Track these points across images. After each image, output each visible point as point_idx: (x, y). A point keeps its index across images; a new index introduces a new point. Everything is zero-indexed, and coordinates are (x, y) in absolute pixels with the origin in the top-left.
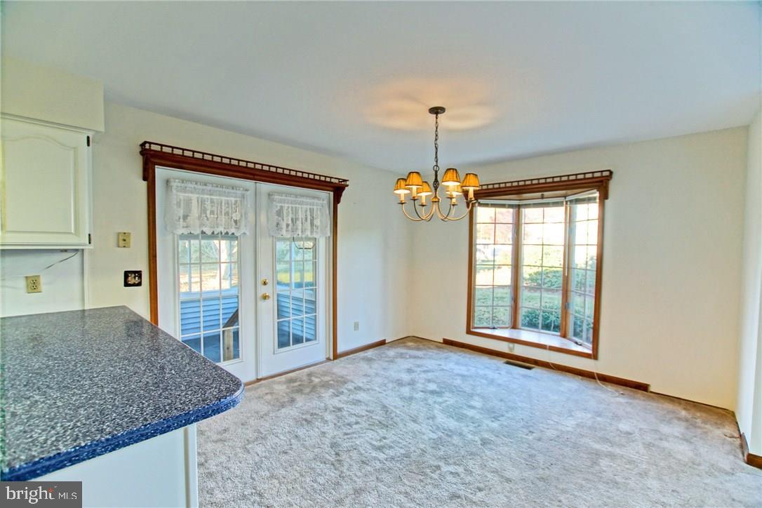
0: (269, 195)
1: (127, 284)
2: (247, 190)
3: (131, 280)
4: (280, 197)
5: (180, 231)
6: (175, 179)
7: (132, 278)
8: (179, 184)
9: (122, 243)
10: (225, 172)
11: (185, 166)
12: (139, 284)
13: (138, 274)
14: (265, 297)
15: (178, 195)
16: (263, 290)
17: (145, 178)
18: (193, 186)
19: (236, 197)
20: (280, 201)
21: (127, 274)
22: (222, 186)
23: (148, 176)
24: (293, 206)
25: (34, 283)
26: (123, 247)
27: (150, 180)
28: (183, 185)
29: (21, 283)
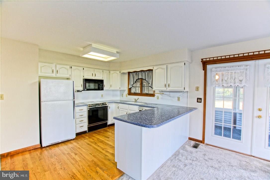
0: (265, 65)
1: (197, 102)
3: (199, 101)
6: (213, 68)
8: (214, 70)
11: (217, 62)
12: (201, 102)
13: (201, 99)
18: (220, 69)
21: (198, 99)
25: (179, 99)
26: (197, 91)
27: (205, 70)
28: (216, 69)
29: (177, 98)
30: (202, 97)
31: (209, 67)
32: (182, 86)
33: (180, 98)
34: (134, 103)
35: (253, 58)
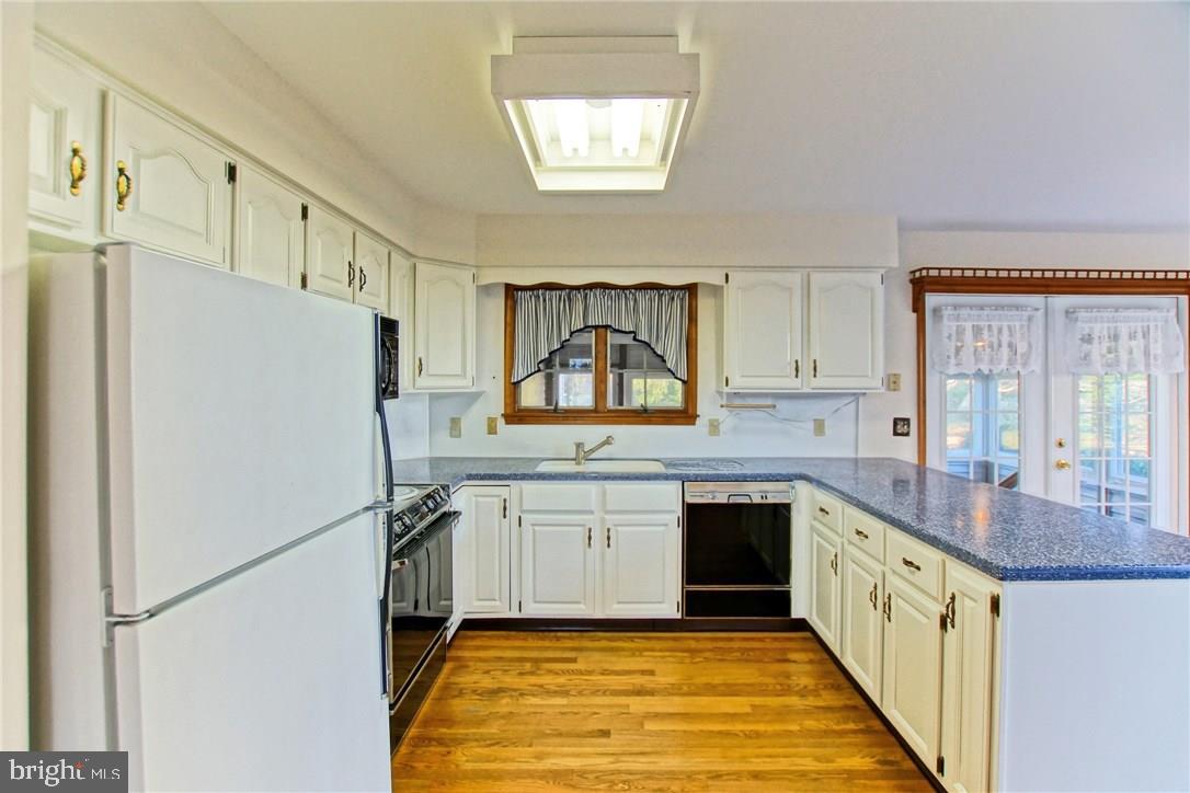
0: (1067, 312)
1: (896, 434)
2: (1037, 309)
3: (900, 429)
4: (1089, 314)
5: (952, 370)
6: (947, 306)
7: (900, 426)
8: (951, 313)
9: (892, 386)
10: (1009, 288)
11: (959, 288)
12: (907, 434)
13: (906, 421)
14: (1061, 466)
15: (949, 326)
16: (1058, 455)
17: (915, 310)
18: (968, 311)
19: (1021, 320)
20: (1090, 320)
21: (896, 421)
22: (1003, 307)
23: (918, 306)
24: (1110, 325)
25: (819, 427)
26: (895, 390)
27: (920, 311)
28: (956, 313)
29: (811, 425)
30: (909, 412)
31: (932, 300)
32: (873, 371)
33: (826, 423)
34: (570, 468)
35: (1050, 289)
